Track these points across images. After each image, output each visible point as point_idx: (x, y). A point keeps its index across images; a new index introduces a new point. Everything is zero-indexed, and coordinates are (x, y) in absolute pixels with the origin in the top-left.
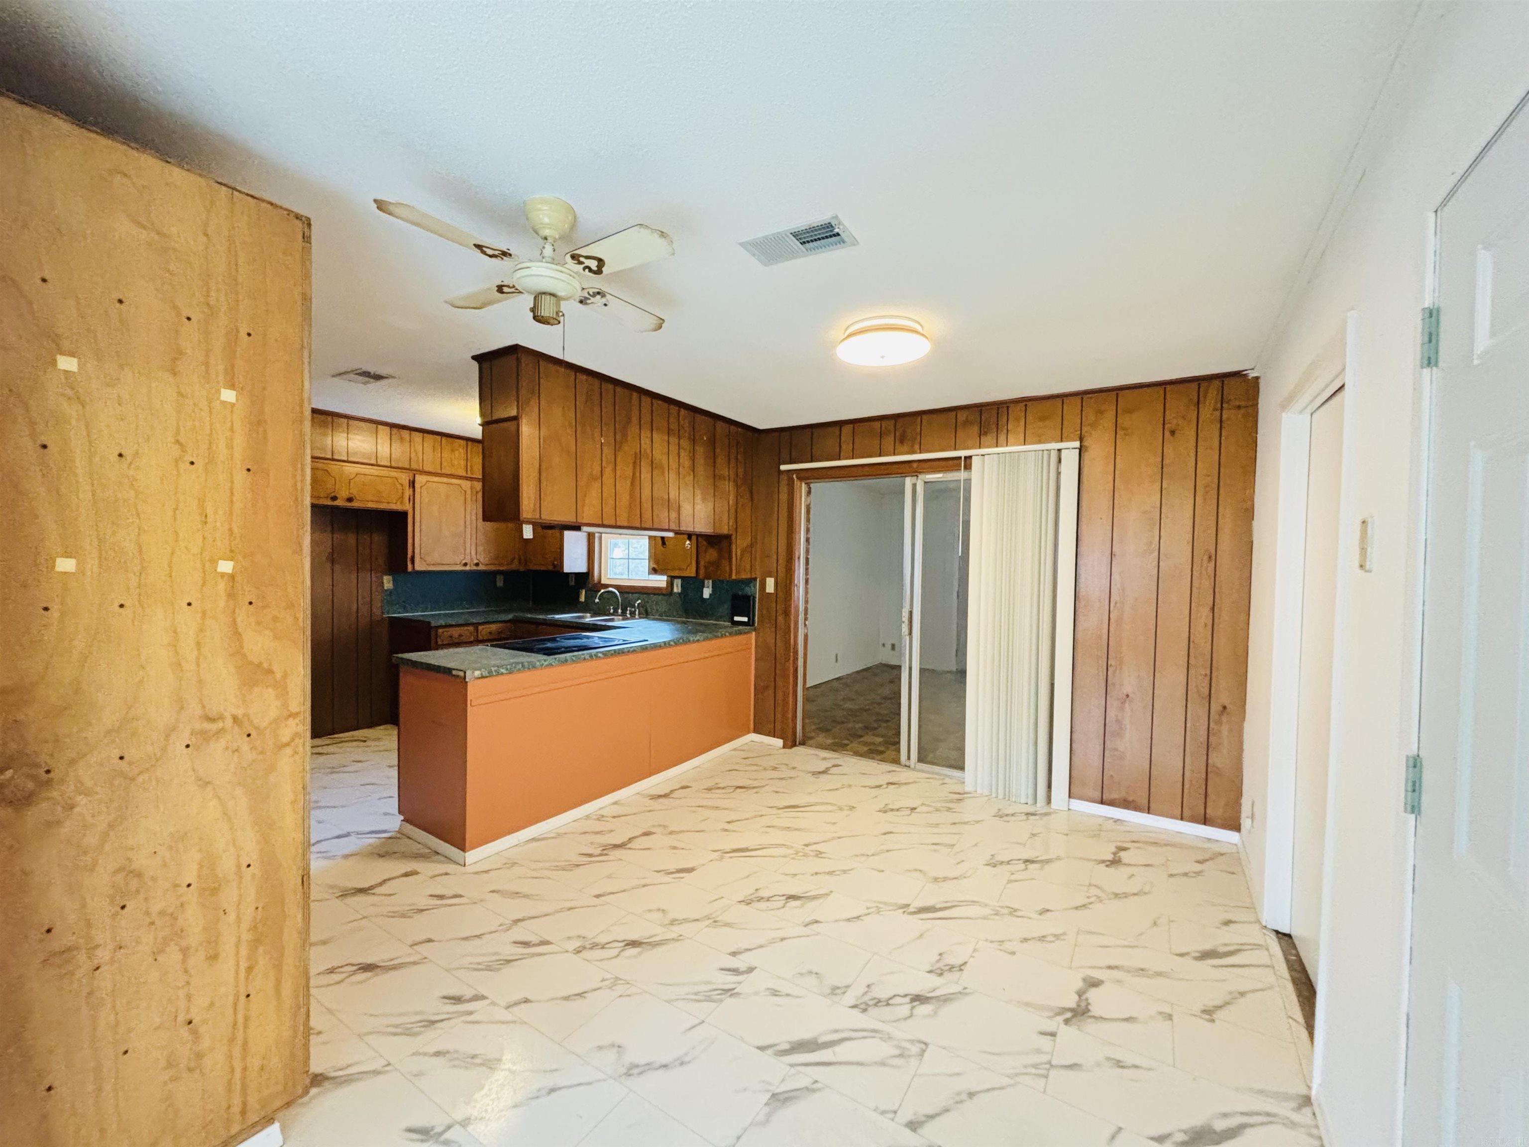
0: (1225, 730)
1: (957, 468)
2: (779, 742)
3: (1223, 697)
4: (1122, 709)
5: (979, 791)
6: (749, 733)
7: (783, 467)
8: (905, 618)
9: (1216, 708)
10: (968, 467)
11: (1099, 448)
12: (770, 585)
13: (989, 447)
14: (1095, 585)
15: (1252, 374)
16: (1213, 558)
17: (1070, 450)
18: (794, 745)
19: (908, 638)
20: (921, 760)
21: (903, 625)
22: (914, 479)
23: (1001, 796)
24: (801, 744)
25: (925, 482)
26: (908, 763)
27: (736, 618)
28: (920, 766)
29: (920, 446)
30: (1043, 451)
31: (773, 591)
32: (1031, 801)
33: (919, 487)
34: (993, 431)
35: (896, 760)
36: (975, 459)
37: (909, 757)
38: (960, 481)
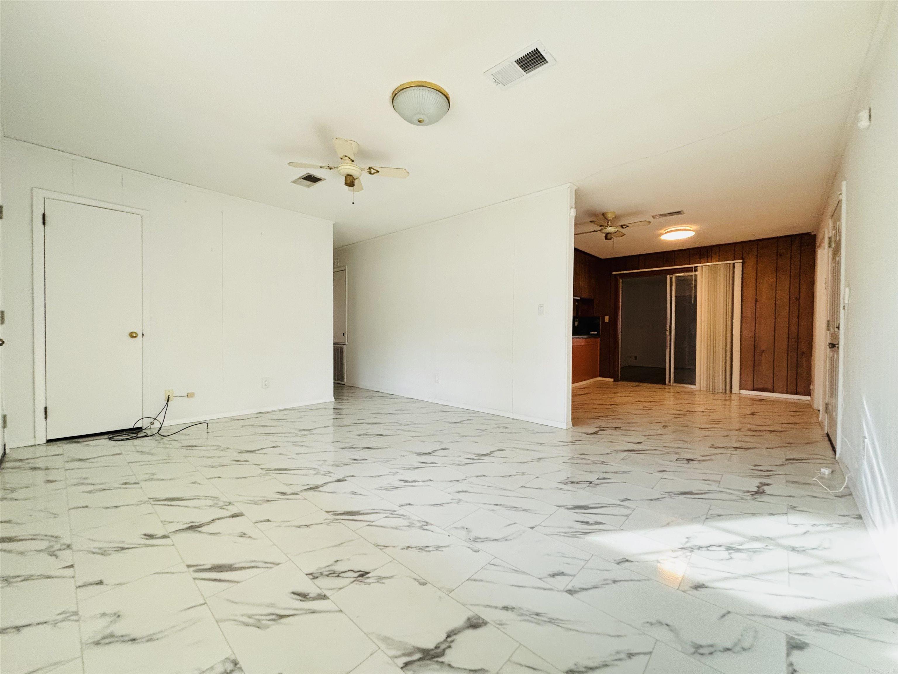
0: (804, 359)
1: (692, 271)
2: (612, 380)
4: (761, 356)
5: (701, 389)
6: (598, 377)
7: (613, 273)
9: (799, 353)
10: (696, 270)
11: (751, 262)
12: (607, 319)
13: (704, 262)
14: (749, 313)
15: (813, 234)
17: (738, 265)
18: (618, 381)
19: (669, 336)
20: (676, 381)
22: (671, 276)
23: (711, 390)
24: (620, 381)
25: (676, 277)
26: (669, 384)
27: (591, 333)
28: (675, 384)
29: (675, 263)
30: (727, 264)
31: (608, 321)
32: (724, 391)
33: (674, 279)
34: (706, 257)
35: (664, 383)
36: (698, 268)
37: (670, 381)
38: (692, 276)
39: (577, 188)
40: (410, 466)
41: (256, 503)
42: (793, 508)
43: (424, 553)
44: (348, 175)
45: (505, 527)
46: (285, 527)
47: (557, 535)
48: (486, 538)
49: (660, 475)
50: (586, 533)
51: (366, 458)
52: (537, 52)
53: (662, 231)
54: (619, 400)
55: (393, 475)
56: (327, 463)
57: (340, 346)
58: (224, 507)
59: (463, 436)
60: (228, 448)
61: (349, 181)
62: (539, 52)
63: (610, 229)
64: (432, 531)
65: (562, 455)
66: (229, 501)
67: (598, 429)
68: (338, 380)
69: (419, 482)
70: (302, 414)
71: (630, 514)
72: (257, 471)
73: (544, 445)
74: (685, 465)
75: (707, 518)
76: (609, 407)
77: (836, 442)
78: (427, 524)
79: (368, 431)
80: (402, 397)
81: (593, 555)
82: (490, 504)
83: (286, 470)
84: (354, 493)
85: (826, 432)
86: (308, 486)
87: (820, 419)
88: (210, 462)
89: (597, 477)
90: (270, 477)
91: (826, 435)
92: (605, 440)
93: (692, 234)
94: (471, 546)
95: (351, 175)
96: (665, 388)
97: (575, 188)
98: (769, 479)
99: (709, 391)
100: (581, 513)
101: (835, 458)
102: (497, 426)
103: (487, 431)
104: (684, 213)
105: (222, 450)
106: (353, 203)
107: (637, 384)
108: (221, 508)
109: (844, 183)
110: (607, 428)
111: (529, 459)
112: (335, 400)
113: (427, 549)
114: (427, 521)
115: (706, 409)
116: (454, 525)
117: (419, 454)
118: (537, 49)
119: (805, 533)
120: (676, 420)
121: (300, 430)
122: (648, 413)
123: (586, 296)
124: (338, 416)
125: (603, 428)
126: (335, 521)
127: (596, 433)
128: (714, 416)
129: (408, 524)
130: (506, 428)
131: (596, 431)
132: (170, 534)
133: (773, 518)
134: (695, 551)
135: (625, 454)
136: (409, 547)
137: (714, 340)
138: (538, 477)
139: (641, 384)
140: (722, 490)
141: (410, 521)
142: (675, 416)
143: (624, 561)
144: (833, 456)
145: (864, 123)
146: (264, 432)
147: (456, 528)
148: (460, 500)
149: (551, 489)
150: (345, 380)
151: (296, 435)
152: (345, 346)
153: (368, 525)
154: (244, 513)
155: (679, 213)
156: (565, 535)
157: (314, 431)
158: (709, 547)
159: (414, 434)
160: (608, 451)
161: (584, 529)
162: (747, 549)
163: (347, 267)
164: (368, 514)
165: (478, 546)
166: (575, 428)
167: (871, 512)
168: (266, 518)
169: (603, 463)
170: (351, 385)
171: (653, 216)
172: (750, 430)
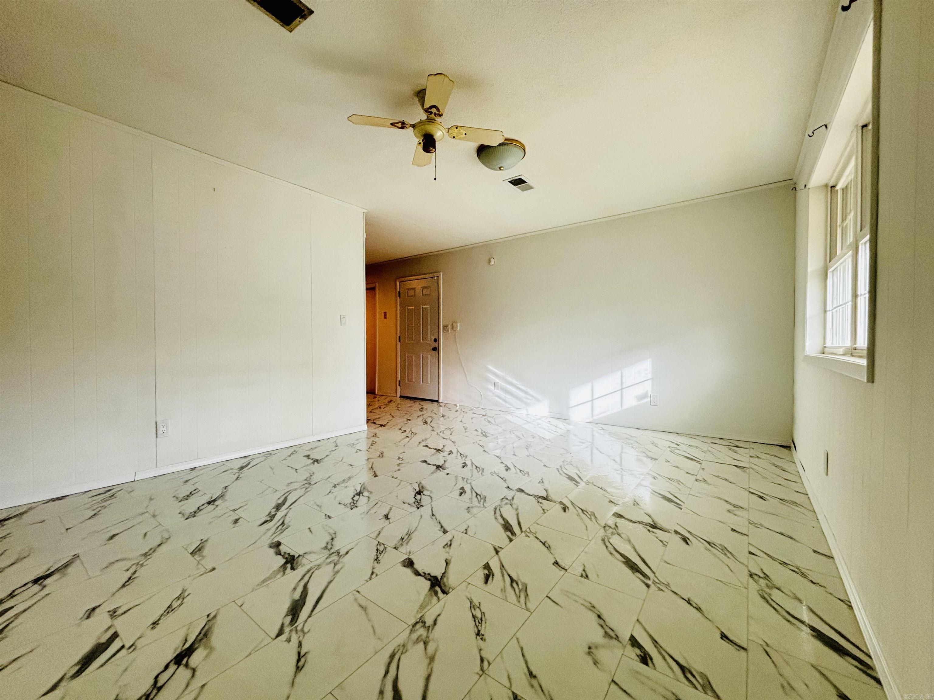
132: (673, 532)
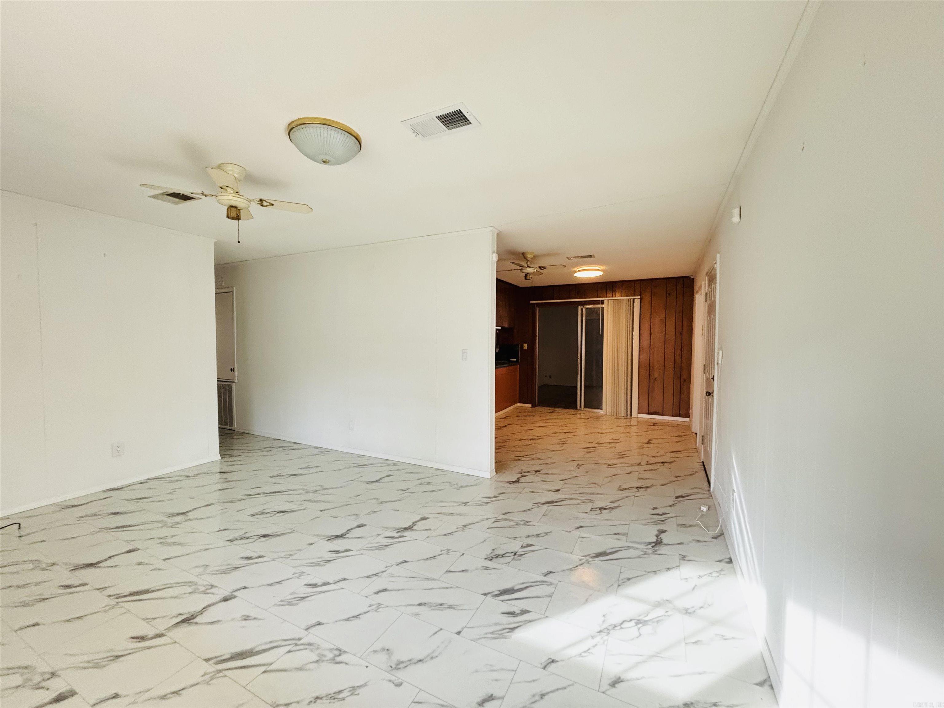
0: (685, 387)
1: (600, 304)
2: (530, 406)
3: (685, 377)
4: (654, 382)
5: (608, 414)
6: (517, 403)
7: (531, 302)
8: (579, 357)
10: (603, 303)
11: (647, 298)
12: (525, 346)
13: (610, 297)
14: (645, 343)
15: (692, 277)
16: (681, 334)
17: (637, 299)
18: (535, 406)
20: (585, 407)
21: (578, 360)
22: (582, 307)
23: (615, 415)
24: (538, 406)
25: (586, 309)
26: (580, 409)
27: (511, 360)
28: (585, 409)
29: (585, 296)
30: (628, 299)
31: (526, 349)
32: (625, 415)
33: (584, 310)
34: (611, 291)
35: (576, 408)
36: (605, 301)
37: (581, 407)
38: (599, 308)
39: (499, 232)
40: (319, 560)
41: (97, 666)
42: (683, 557)
43: (337, 704)
44: (232, 206)
45: (430, 637)
46: (143, 702)
47: (485, 638)
48: (410, 660)
49: (577, 533)
50: (513, 629)
51: (262, 554)
52: (459, 112)
53: (575, 269)
54: (538, 432)
55: (298, 578)
56: (208, 571)
57: (227, 383)
58: (44, 684)
59: (382, 503)
60: (53, 564)
61: (233, 214)
62: (462, 113)
63: (529, 270)
64: (346, 664)
65: (486, 517)
66: (50, 670)
67: (519, 475)
68: (226, 424)
69: (330, 584)
70: (176, 485)
71: (553, 593)
72: (102, 600)
73: (469, 504)
74: (598, 517)
75: (619, 586)
76: (529, 443)
77: (711, 476)
78: (341, 652)
79: (265, 507)
80: (307, 447)
81: (520, 661)
82: (413, 605)
83: (147, 592)
84: (246, 618)
85: (702, 461)
86: (181, 616)
87: (697, 445)
88: (21, 595)
89: (521, 544)
90: (123, 610)
91: (702, 464)
92: (527, 490)
93: (601, 273)
94: (393, 678)
95: (235, 207)
96: (576, 414)
97: (497, 231)
98: (665, 524)
99: (614, 415)
100: (507, 600)
101: (709, 491)
102: (420, 481)
103: (409, 491)
104: (595, 257)
105: (43, 569)
106: (239, 242)
107: (552, 409)
108: (38, 687)
109: (718, 255)
110: (528, 472)
111: (454, 529)
112: (222, 458)
113: (341, 696)
114: (340, 647)
115: (612, 439)
116: (372, 648)
117: (330, 539)
118: (459, 110)
119: (694, 588)
120: (587, 455)
121: (171, 516)
122: (563, 448)
123: (506, 325)
124: (226, 485)
125: (525, 472)
126: (217, 675)
127: (517, 481)
128: (620, 448)
129: (316, 658)
130: (429, 483)
131: (518, 478)
133: (670, 573)
134: (612, 632)
135: (545, 507)
136: (317, 698)
137: (618, 365)
138: (463, 554)
139: (557, 409)
140: (631, 545)
141: (319, 651)
142: (586, 450)
143: (550, 663)
144: (707, 489)
145: (736, 219)
146: (114, 526)
147: (375, 652)
148: (379, 605)
149: (477, 569)
150: (235, 425)
151: (165, 525)
152: (234, 383)
153: (265, 672)
154: (77, 689)
155: (590, 256)
156: (493, 636)
157: (191, 515)
158: (622, 624)
159: (323, 506)
160: (530, 506)
161: (509, 624)
162: (651, 620)
163: (234, 288)
164: (265, 651)
165: (401, 675)
166: (498, 476)
167: (738, 558)
168: (111, 692)
169: (526, 523)
170: (243, 431)
171: (568, 258)
172: (648, 463)
